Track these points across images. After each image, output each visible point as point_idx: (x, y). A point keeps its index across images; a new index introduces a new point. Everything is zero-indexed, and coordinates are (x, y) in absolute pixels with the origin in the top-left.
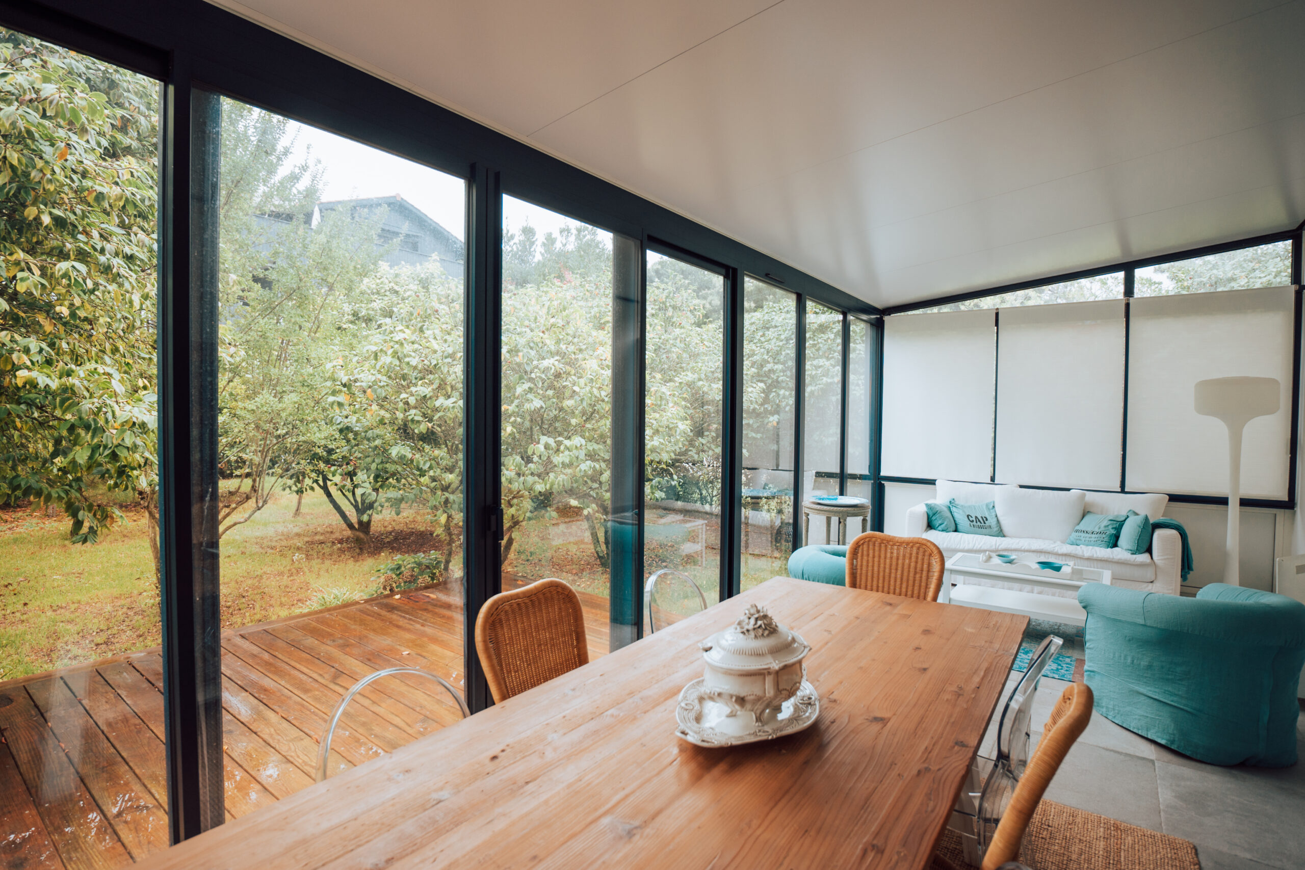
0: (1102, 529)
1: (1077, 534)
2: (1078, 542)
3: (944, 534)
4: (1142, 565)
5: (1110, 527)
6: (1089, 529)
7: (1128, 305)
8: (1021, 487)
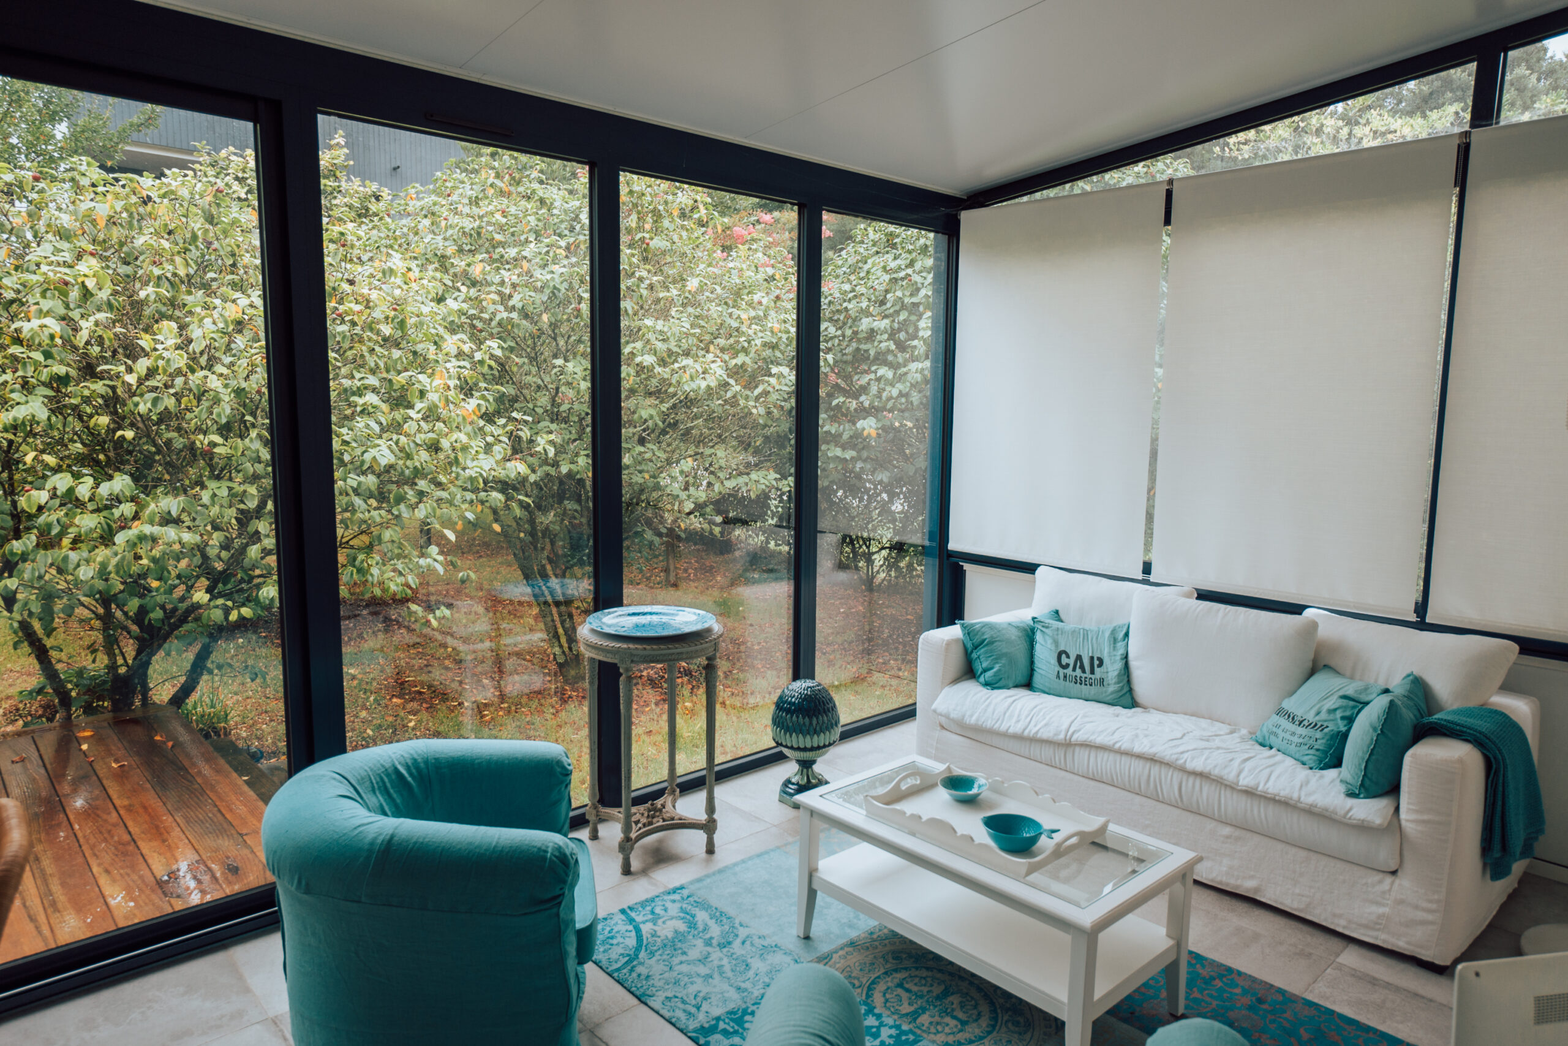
0: (1324, 715)
1: (1276, 719)
2: (1273, 740)
3: (985, 692)
4: (1363, 828)
5: (1339, 714)
6: (1299, 713)
7: (1464, 151)
8: (1204, 595)
